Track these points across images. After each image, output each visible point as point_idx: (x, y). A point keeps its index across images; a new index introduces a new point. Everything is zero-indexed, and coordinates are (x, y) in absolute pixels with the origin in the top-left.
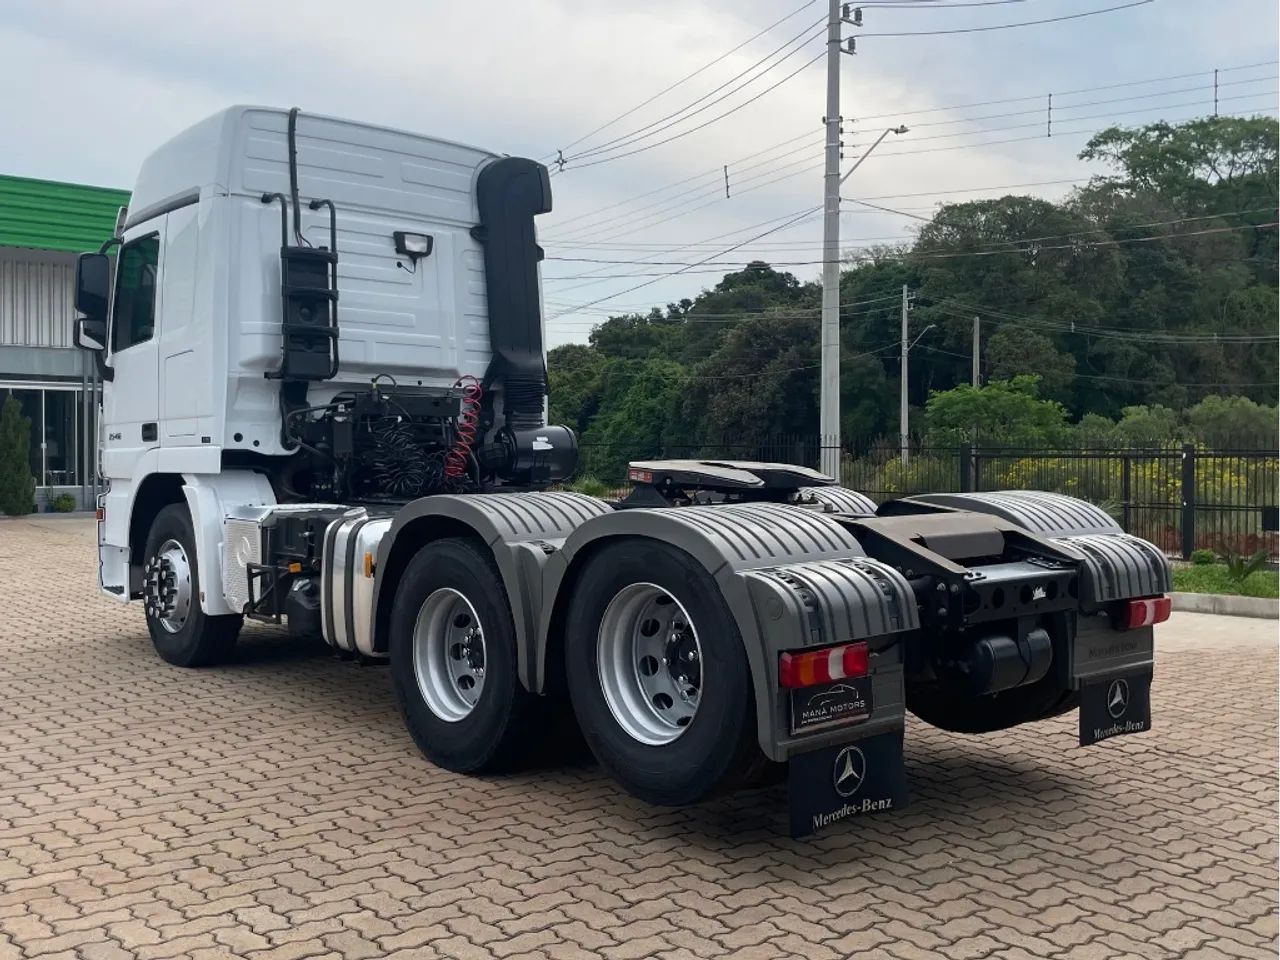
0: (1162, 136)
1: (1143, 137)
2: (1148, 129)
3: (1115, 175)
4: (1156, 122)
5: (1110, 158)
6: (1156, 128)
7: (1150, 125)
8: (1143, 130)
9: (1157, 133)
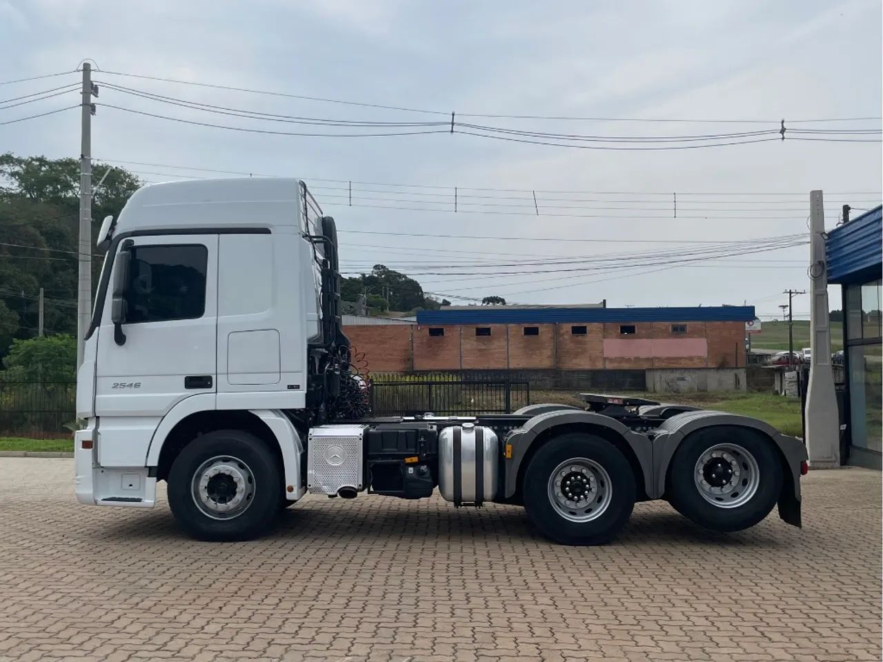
0: (41, 165)
1: (28, 164)
2: (33, 159)
3: (10, 187)
4: (39, 156)
5: (7, 175)
6: (37, 160)
7: (34, 157)
8: (30, 160)
9: (38, 163)
